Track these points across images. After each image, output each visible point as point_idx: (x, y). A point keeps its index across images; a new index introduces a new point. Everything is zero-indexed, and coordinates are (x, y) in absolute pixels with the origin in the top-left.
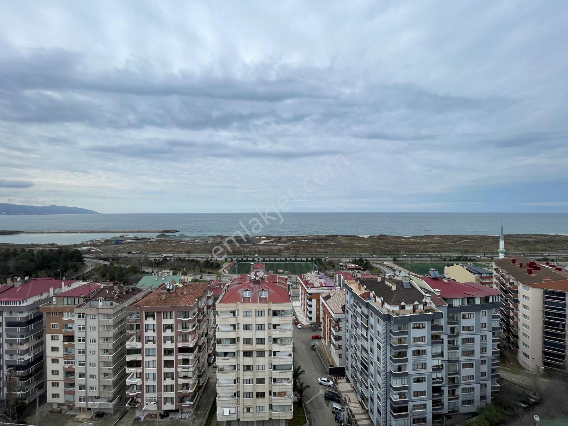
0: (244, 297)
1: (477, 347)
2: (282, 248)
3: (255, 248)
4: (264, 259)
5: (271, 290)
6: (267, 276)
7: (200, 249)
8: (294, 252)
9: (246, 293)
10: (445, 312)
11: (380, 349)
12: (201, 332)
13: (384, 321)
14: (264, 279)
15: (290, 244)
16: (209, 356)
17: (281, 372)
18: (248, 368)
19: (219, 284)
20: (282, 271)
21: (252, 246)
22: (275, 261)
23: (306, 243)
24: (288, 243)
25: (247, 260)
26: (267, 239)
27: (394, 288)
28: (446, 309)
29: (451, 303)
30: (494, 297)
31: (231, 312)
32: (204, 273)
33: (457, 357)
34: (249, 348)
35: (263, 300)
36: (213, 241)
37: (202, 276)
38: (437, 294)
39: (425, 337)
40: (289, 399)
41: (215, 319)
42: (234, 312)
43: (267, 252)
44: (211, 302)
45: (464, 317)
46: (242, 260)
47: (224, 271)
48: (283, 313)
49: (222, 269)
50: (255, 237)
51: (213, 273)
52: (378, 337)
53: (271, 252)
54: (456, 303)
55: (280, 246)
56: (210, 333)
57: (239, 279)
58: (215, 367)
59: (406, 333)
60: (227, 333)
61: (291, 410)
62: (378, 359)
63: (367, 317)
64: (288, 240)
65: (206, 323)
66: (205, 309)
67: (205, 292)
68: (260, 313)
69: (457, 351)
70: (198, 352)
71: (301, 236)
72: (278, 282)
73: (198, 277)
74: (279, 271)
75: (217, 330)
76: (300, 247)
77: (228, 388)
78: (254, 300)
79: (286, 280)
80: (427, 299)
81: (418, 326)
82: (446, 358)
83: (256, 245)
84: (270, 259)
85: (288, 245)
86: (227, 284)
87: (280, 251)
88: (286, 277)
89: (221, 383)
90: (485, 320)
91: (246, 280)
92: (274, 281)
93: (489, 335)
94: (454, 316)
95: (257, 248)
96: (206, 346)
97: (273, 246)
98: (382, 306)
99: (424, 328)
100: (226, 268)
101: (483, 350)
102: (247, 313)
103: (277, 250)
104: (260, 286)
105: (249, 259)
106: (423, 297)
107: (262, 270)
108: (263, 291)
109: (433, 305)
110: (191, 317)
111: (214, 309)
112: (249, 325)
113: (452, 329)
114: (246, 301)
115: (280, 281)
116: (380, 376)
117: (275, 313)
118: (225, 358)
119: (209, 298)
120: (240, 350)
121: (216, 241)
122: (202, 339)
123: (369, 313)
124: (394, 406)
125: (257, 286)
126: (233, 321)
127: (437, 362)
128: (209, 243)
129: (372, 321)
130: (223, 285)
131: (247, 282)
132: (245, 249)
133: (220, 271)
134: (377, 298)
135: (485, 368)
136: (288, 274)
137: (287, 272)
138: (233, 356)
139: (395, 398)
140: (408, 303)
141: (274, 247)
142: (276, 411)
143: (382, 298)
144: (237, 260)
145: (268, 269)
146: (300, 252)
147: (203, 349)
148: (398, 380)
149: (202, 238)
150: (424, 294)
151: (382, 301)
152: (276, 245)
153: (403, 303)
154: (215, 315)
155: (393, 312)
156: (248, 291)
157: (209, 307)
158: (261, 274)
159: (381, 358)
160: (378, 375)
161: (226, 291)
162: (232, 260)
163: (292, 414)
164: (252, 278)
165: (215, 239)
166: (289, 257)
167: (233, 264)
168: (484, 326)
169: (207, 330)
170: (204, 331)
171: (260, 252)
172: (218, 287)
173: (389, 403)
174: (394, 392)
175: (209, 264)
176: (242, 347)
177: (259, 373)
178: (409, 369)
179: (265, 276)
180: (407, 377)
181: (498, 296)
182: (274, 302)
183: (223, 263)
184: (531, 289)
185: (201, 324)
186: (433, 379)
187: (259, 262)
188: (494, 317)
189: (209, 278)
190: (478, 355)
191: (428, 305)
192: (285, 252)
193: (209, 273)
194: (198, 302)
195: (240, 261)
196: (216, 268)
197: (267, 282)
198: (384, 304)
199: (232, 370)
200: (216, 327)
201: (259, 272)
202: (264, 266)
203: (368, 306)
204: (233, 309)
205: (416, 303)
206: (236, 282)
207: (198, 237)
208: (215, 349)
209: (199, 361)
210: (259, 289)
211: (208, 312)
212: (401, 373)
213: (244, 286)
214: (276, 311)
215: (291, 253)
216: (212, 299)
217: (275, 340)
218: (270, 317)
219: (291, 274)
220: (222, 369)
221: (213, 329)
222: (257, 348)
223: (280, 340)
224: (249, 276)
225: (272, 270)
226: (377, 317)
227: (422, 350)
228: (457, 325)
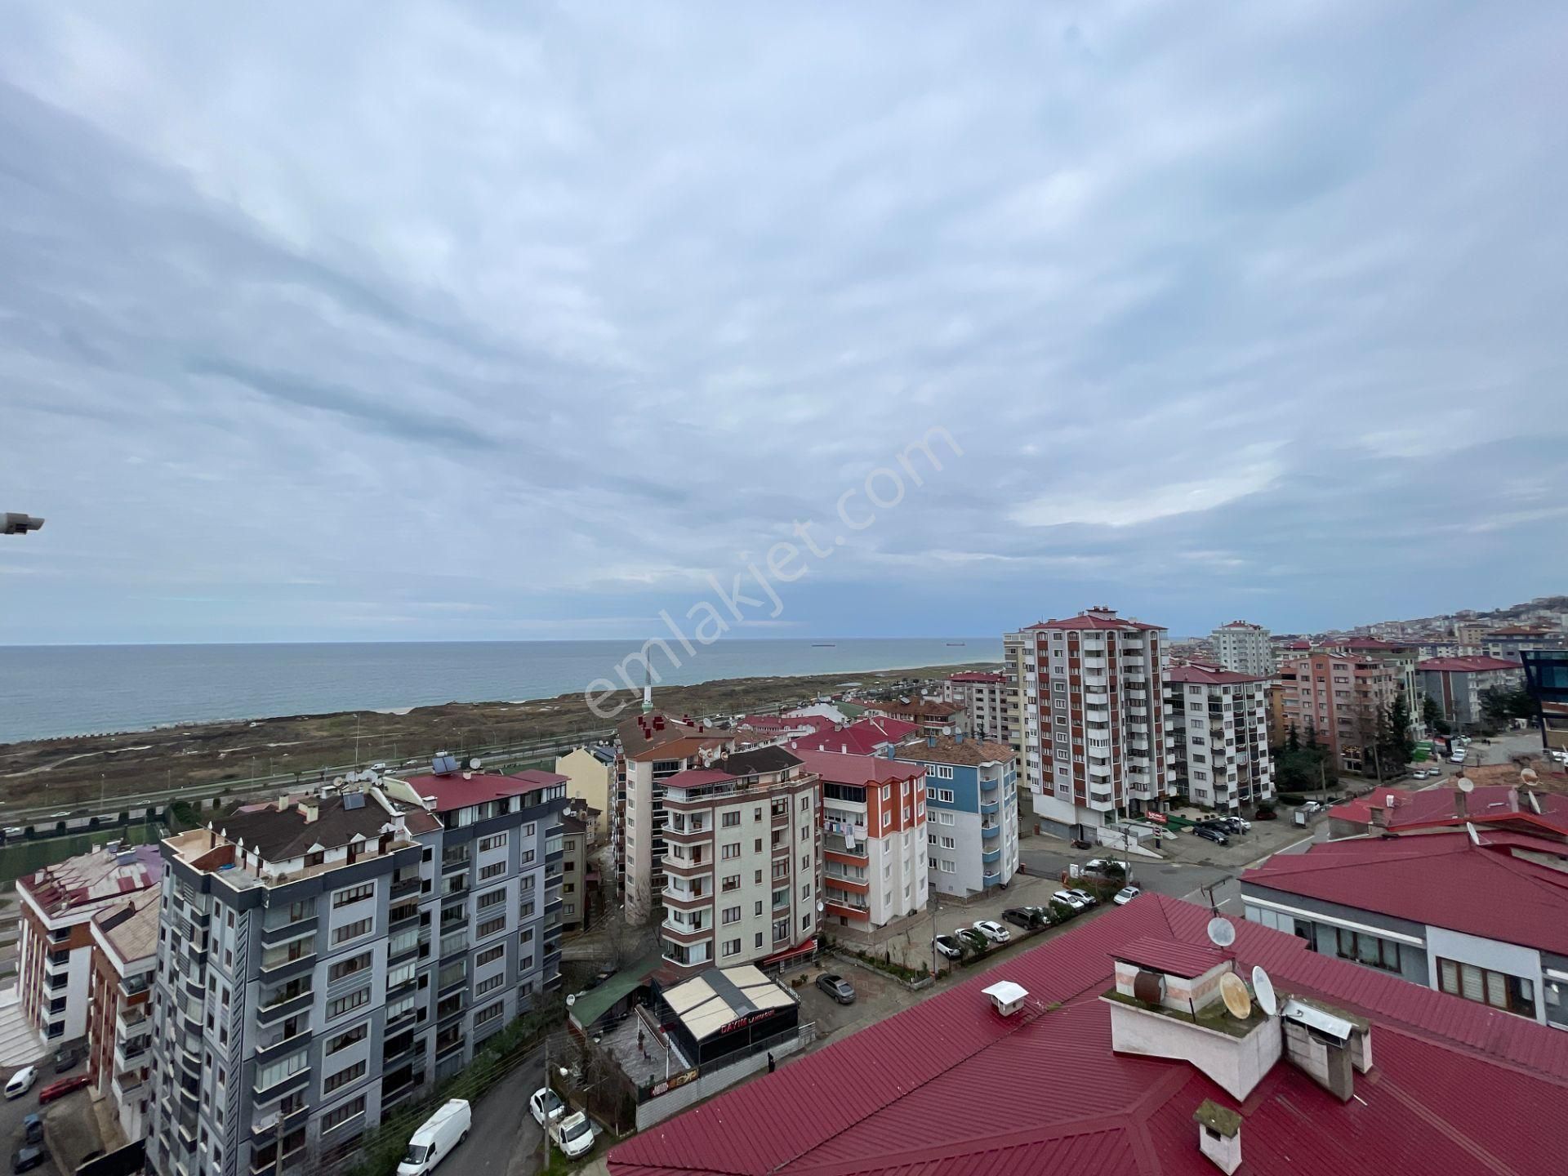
1: (511, 908)
10: (435, 845)
13: (241, 912)
27: (311, 816)
28: (440, 838)
29: (454, 822)
30: (558, 789)
33: (464, 943)
38: (428, 807)
39: (371, 919)
45: (485, 847)
52: (226, 967)
54: (466, 819)
59: (313, 924)
62: (223, 1034)
63: (206, 922)
69: (464, 929)
80: (398, 825)
81: (353, 895)
82: (435, 954)
90: (530, 843)
93: (540, 873)
94: (462, 848)
99: (371, 895)
101: (526, 908)
106: (389, 818)
109: (408, 836)
113: (455, 882)
123: (210, 908)
124: (258, 1149)
127: (405, 972)
129: (216, 928)
134: (249, 857)
135: (529, 949)
139: (267, 1121)
140: (331, 845)
143: (257, 850)
148: (276, 1067)
150: (393, 813)
151: (259, 859)
153: (316, 848)
155: (280, 876)
159: (228, 1025)
160: (220, 1085)
168: (529, 856)
173: (244, 1148)
174: (259, 1107)
178: (317, 1021)
180: (309, 1045)
181: (560, 786)
184: (636, 764)
186: (390, 1021)
188: (549, 833)
190: (512, 923)
198: (262, 866)
205: (358, 838)
212: (294, 1039)
226: (229, 908)
227: (362, 956)
228: (467, 869)
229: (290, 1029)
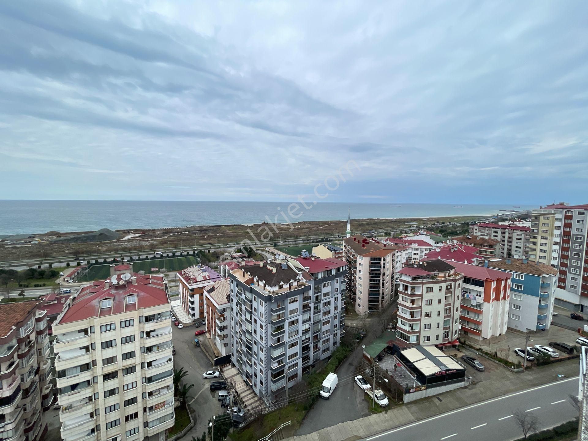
0: (101, 309)
1: (332, 307)
2: (155, 242)
3: (117, 245)
4: (131, 258)
5: (142, 294)
6: (136, 278)
7: (15, 253)
8: (172, 246)
9: (104, 303)
10: (311, 284)
11: (262, 328)
12: (27, 369)
13: (266, 302)
14: (131, 282)
15: (166, 237)
16: (45, 397)
17: (159, 382)
18: (112, 392)
19: (57, 299)
20: (157, 269)
21: (112, 243)
22: (147, 258)
23: (186, 235)
24: (163, 236)
25: (105, 262)
26: (134, 234)
27: (274, 271)
28: (313, 282)
29: (316, 277)
30: (343, 267)
31: (80, 331)
32: (27, 287)
33: (319, 318)
34: (112, 369)
35: (130, 307)
36: (41, 240)
37: (23, 292)
38: (307, 271)
39: (298, 308)
40: (170, 406)
41: (53, 347)
42: (86, 331)
43: (135, 249)
44: (42, 326)
45: (324, 286)
46: (97, 262)
47: (66, 280)
48: (159, 316)
49: (62, 278)
50: (116, 231)
51: (44, 285)
52: (261, 318)
53: (142, 248)
54: (320, 276)
55: (153, 240)
56: (43, 367)
57: (93, 287)
58: (58, 408)
59: (284, 308)
60: (76, 360)
61: (172, 417)
62: (261, 338)
63: (251, 301)
64: (164, 233)
65: (35, 356)
66: (33, 337)
67: (31, 313)
68: (127, 323)
69: (319, 313)
70: (22, 399)
71: (180, 228)
72: (151, 282)
73: (15, 294)
74: (152, 269)
75: (56, 360)
76: (179, 240)
77: (81, 427)
78: (118, 310)
79: (162, 279)
80: (300, 276)
81: (293, 300)
82: (312, 321)
83: (118, 242)
84: (139, 257)
85: (164, 239)
86: (71, 297)
87: (153, 248)
88: (162, 275)
89: (68, 426)
90: (337, 286)
91: (104, 287)
92: (146, 282)
93: (339, 296)
94: (318, 286)
95: (119, 245)
96: (38, 387)
97: (143, 241)
98: (264, 289)
99: (297, 301)
100: (69, 276)
101: (336, 308)
102: (108, 327)
103: (148, 246)
104: (126, 291)
105: (108, 260)
106: (297, 275)
107: (129, 271)
108: (131, 297)
109: (304, 281)
110: (5, 354)
111: (50, 334)
112: (111, 341)
113: (317, 297)
114: (104, 312)
115: (154, 281)
116: (262, 352)
117: (148, 319)
118: (73, 392)
119: (38, 320)
120: (98, 374)
121: (48, 240)
122: (29, 380)
123: (252, 297)
124: (274, 373)
125: (121, 292)
126: (85, 341)
127: (306, 326)
128: (35, 244)
129: (255, 304)
130: (64, 299)
131: (105, 289)
132: (100, 248)
133: (57, 281)
134: (260, 283)
135: (336, 322)
136: (164, 272)
137: (163, 270)
138: (87, 385)
139: (275, 366)
140: (285, 282)
141: (145, 242)
142: (154, 426)
143: (264, 281)
144: (88, 263)
145: (136, 270)
146: (179, 246)
147: (33, 392)
148: (277, 351)
149: (18, 238)
150: (297, 272)
151: (264, 284)
152: (148, 241)
153: (281, 283)
154: (51, 342)
155: (274, 292)
156: (107, 300)
157: (39, 333)
158: (127, 276)
159: (264, 336)
160: (261, 352)
161: (71, 306)
162: (79, 264)
163: (174, 420)
164: (114, 283)
165: (45, 238)
166: (165, 252)
167: (81, 269)
168: (336, 290)
169: (39, 364)
170: (32, 367)
171: (124, 249)
172: (56, 302)
173: (269, 372)
174: (274, 362)
175: (36, 274)
176: (100, 370)
177: (129, 392)
178: (286, 339)
179: (132, 278)
180: (284, 346)
181: (345, 266)
182: (146, 306)
183: (63, 269)
184: (363, 258)
185: (25, 360)
186: (303, 341)
187: (123, 262)
188: (343, 282)
189: (39, 293)
190: (332, 313)
191: (300, 281)
192: (160, 247)
193: (37, 286)
194: (18, 329)
195: (93, 264)
196: (50, 278)
197: (137, 284)
198: (266, 287)
199: (86, 403)
200: (53, 356)
201: (123, 274)
202: (131, 267)
203: (252, 291)
204: (84, 327)
205: (292, 281)
206: (88, 291)
207: (10, 236)
208: (55, 385)
209: (25, 410)
210: (124, 295)
211: (39, 339)
212: (280, 344)
213: (102, 294)
214: (150, 316)
215: (168, 248)
216: (44, 320)
217: (149, 349)
218: (141, 325)
219: (168, 271)
220: (69, 408)
221: (50, 361)
222: (124, 365)
223: (156, 347)
224: (108, 281)
225: (142, 270)
226: (260, 300)
227: (296, 320)
228: (320, 293)
229: (279, 340)
